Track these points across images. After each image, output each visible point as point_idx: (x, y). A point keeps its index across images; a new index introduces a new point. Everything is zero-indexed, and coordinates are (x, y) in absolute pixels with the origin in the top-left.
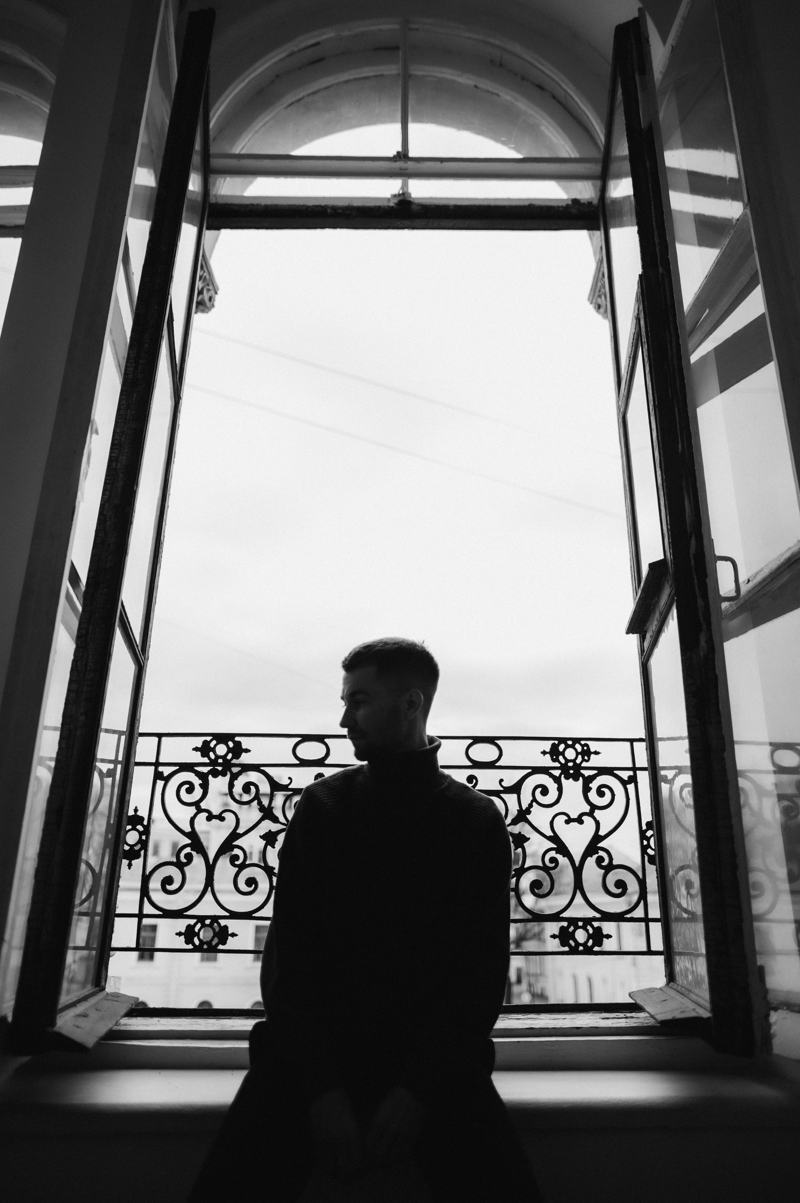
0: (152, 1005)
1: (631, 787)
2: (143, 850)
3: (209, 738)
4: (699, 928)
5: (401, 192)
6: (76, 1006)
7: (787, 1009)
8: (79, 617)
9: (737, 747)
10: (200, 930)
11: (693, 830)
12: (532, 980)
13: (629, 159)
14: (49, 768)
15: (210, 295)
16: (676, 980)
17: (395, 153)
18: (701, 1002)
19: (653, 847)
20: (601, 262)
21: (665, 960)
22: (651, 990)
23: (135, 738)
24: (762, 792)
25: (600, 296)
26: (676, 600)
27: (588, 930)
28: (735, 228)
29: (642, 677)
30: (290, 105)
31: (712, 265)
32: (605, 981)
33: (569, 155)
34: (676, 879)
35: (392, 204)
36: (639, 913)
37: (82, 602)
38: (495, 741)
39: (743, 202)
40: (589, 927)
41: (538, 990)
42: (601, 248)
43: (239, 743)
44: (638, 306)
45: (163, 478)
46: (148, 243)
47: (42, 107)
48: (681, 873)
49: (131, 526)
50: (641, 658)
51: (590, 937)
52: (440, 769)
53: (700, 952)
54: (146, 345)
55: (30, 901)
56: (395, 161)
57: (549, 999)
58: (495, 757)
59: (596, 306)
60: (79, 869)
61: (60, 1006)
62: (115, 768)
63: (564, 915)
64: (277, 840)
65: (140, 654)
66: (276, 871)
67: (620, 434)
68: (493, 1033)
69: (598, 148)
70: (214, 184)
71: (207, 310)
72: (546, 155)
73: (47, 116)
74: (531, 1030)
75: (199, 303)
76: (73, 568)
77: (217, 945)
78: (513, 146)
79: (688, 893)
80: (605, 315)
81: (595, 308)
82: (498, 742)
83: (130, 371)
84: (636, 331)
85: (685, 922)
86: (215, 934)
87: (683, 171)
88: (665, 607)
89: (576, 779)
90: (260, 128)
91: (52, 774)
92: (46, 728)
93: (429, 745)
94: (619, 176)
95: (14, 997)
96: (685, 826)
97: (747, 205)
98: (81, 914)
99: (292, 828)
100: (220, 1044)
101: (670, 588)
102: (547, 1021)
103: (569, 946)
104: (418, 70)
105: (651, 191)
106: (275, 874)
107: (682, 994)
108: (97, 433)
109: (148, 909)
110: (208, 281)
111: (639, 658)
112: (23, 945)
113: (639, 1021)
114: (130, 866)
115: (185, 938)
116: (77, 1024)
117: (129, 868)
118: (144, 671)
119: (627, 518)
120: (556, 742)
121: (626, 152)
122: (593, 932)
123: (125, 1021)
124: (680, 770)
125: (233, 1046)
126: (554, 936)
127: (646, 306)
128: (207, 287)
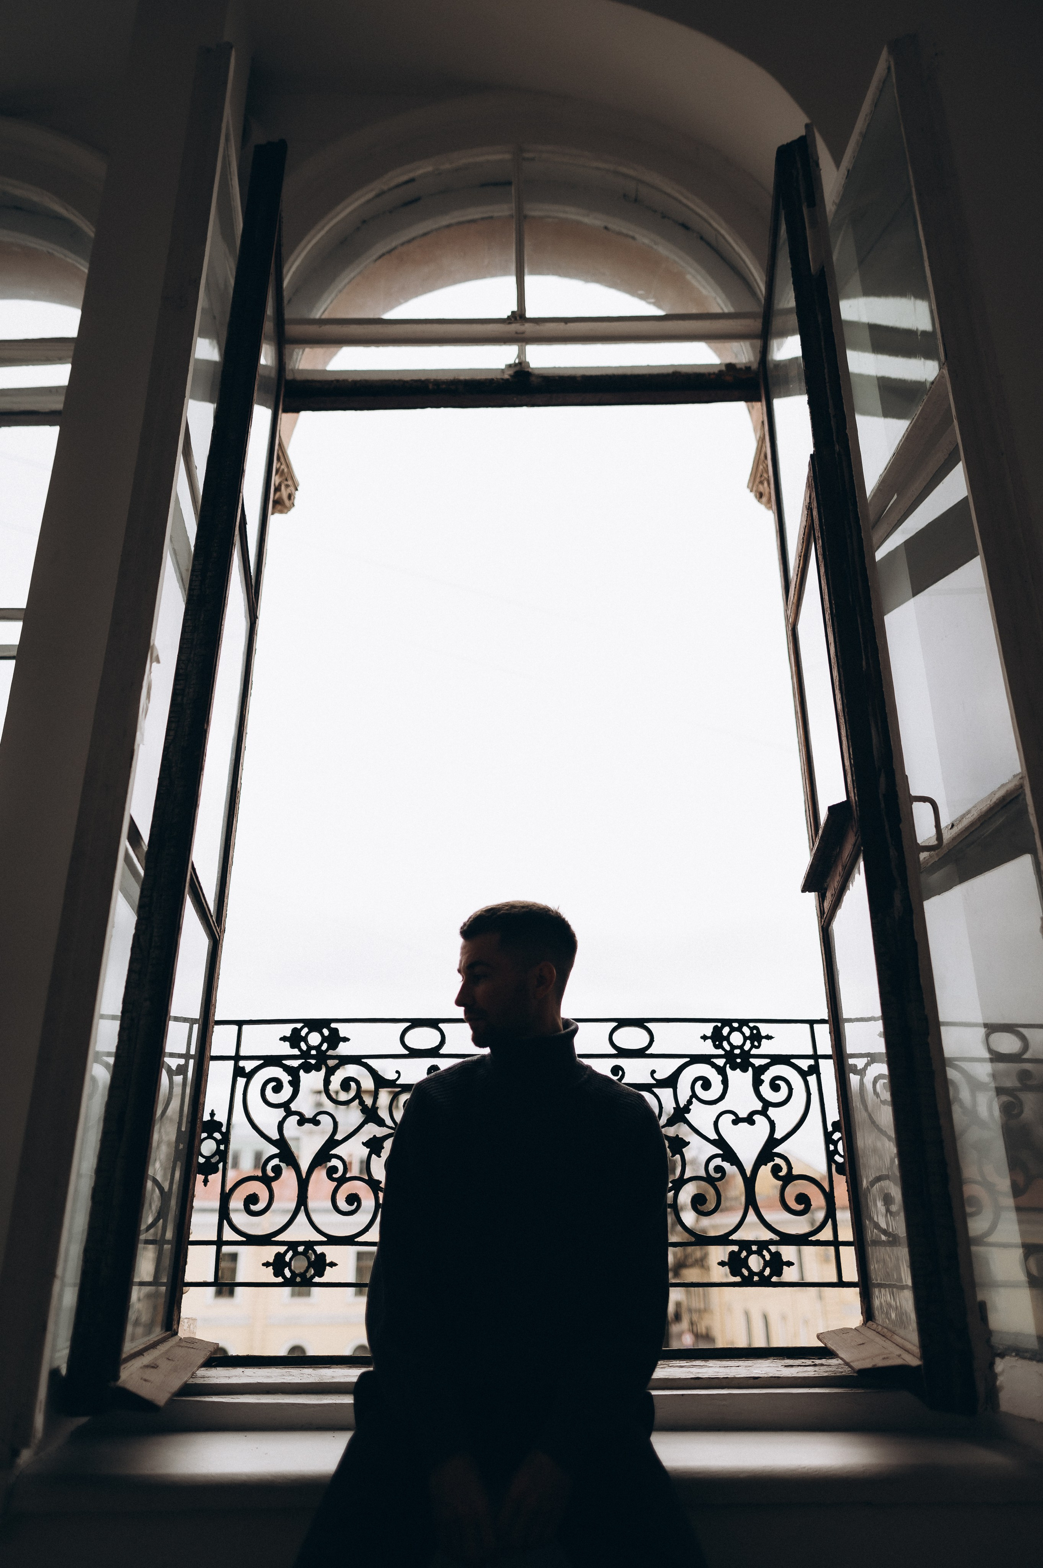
0: (233, 1351)
1: (812, 1079)
2: (222, 1163)
3: (299, 1026)
4: (903, 1253)
5: (517, 361)
6: (143, 1355)
7: (1017, 1355)
8: (141, 883)
9: (943, 1029)
10: (291, 1259)
11: (892, 1133)
12: (695, 1317)
13: (797, 313)
14: (106, 1065)
15: (290, 492)
16: (875, 1319)
17: (510, 314)
18: (909, 1346)
19: (842, 1153)
20: (761, 441)
21: (860, 1293)
22: (845, 1331)
23: (211, 1026)
24: (976, 1085)
25: (761, 483)
26: (863, 850)
27: (764, 1256)
28: (929, 393)
29: (822, 944)
30: (380, 257)
31: (901, 440)
32: (784, 1318)
33: (722, 309)
34: (871, 1193)
35: (506, 376)
36: (826, 1234)
37: (144, 866)
38: (645, 1024)
39: (939, 360)
40: (765, 1252)
41: (702, 1329)
42: (763, 422)
43: (336, 1030)
44: (810, 494)
45: (238, 713)
46: (213, 431)
47: (79, 266)
48: (877, 1185)
49: (202, 773)
50: (820, 922)
51: (766, 1264)
52: (577, 1058)
53: (904, 1283)
54: (215, 555)
55: (86, 1227)
56: (510, 323)
57: (716, 1342)
58: (645, 1044)
59: (757, 494)
60: (145, 1187)
61: (124, 1356)
62: (187, 1063)
63: (734, 1237)
64: (383, 1148)
65: (215, 925)
66: (382, 1185)
67: (790, 649)
68: (651, 1384)
69: (758, 299)
70: (291, 355)
71: (286, 511)
72: (694, 311)
73: (85, 277)
74: (697, 1380)
75: (276, 502)
76: (133, 824)
77: (313, 1277)
78: (653, 300)
79: (888, 1210)
80: (769, 505)
81: (756, 497)
82: (649, 1025)
83: (195, 586)
84: (807, 525)
85: (885, 1246)
86: (311, 1264)
87: (863, 324)
88: (849, 860)
89: (745, 1070)
90: (345, 286)
91: (111, 1072)
92: (102, 1017)
93: (564, 1030)
94: (784, 333)
95: (68, 1344)
96: (882, 1127)
97: (944, 364)
98: (147, 1242)
99: (401, 1132)
100: (318, 1399)
101: (856, 836)
102: (717, 1370)
103: (742, 1275)
104: (535, 210)
105: (823, 351)
106: (381, 1189)
107: (883, 1336)
108: (158, 661)
109: (229, 1235)
110: (286, 475)
111: (818, 921)
112: (78, 1281)
113: (831, 1369)
114: (206, 1182)
115: (273, 1269)
116: (145, 1377)
117: (205, 1185)
118: (220, 945)
119: (800, 752)
120: (719, 1025)
121: (792, 304)
122: (770, 1259)
123: (202, 1372)
124: (872, 1058)
125: (334, 1402)
126: (722, 1264)
127: (820, 492)
128: (286, 483)
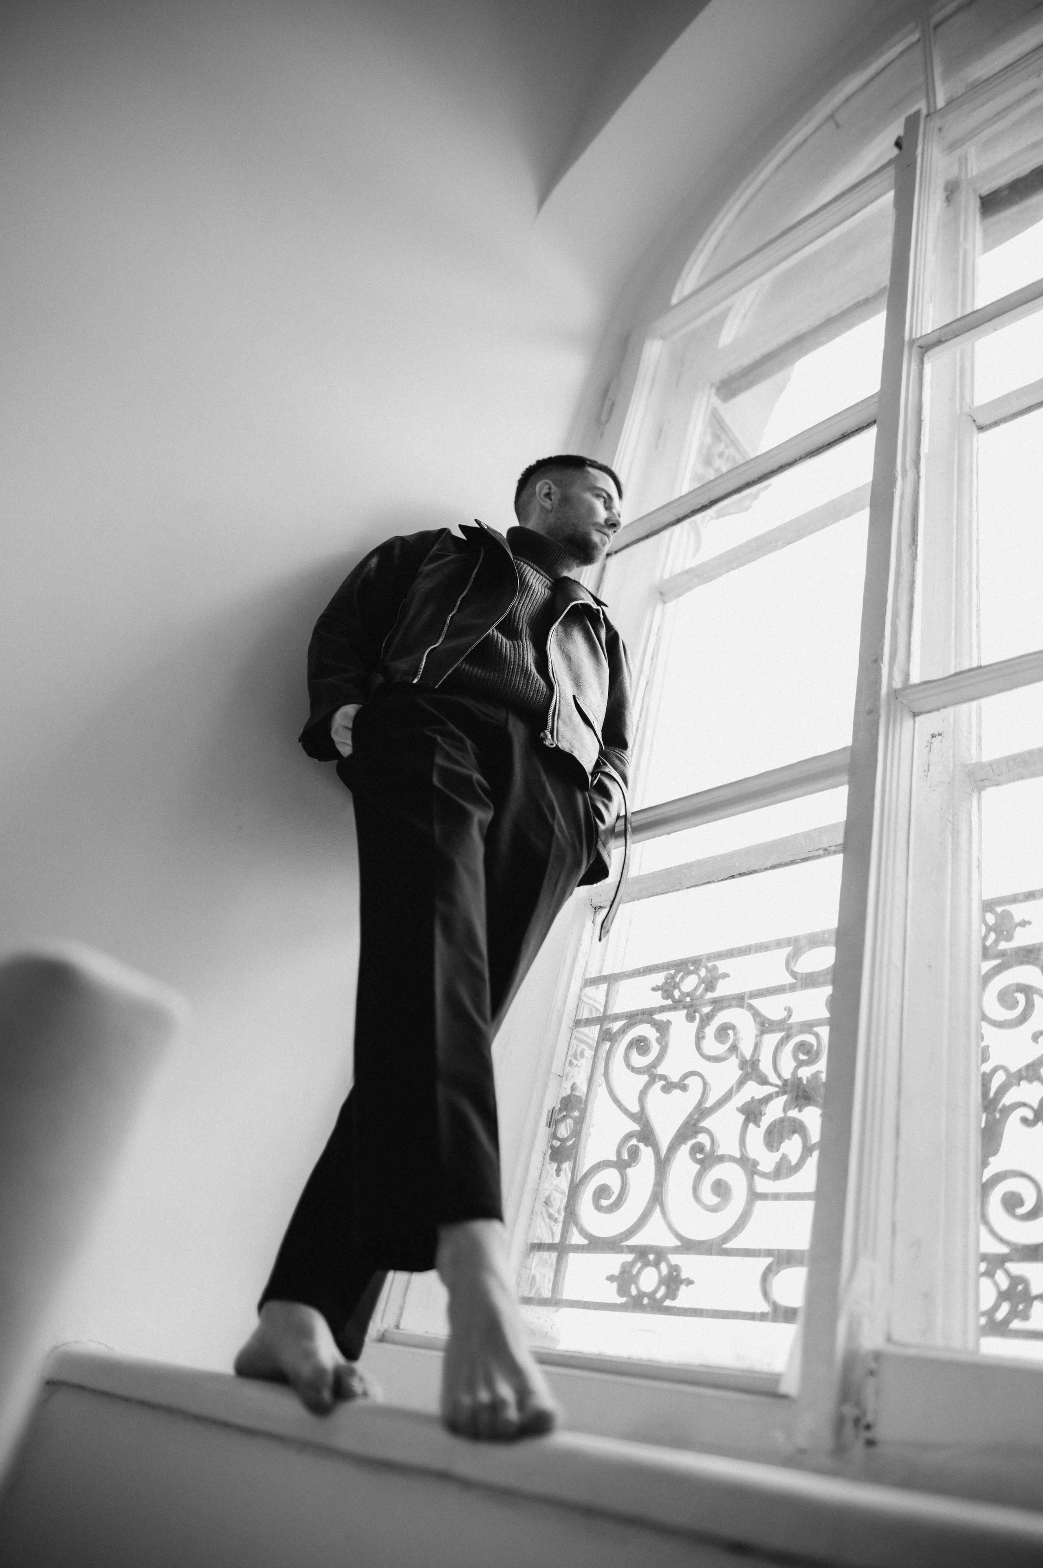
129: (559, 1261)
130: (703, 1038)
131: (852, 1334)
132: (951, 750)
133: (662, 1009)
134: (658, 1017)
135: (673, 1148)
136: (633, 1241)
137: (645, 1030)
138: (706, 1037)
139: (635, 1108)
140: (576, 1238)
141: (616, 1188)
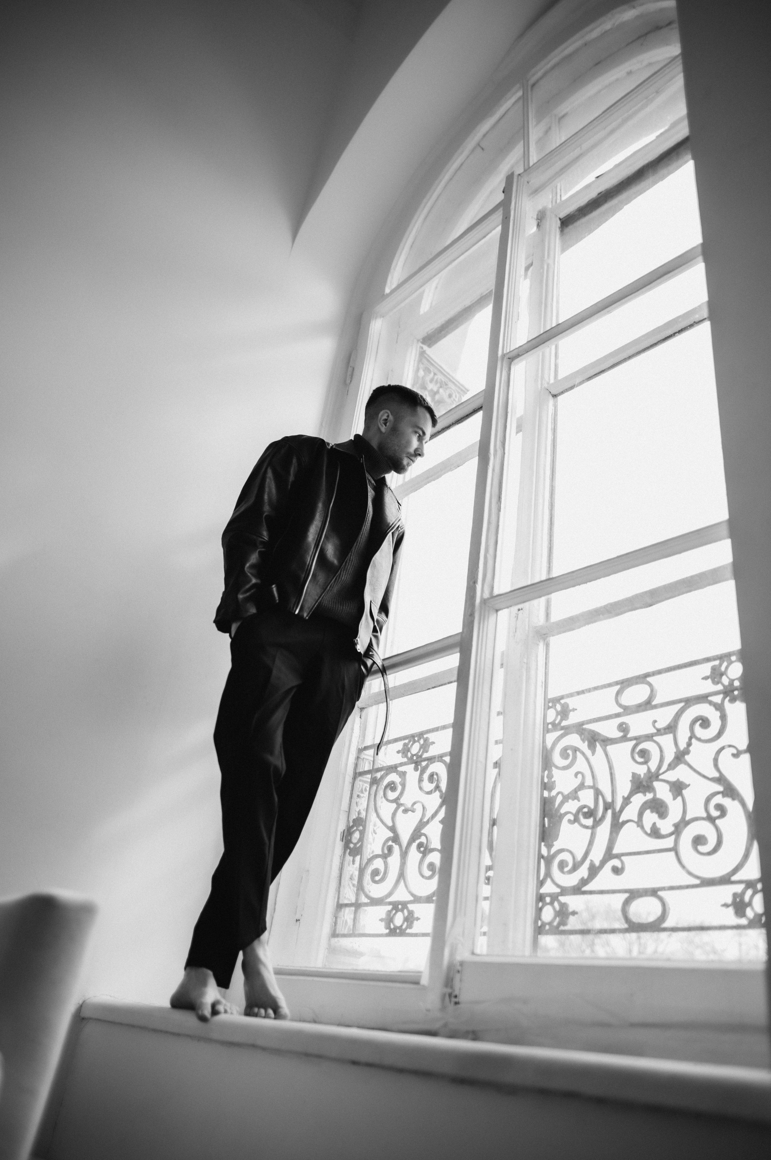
129: (356, 912)
130: (423, 781)
131: (452, 954)
132: (527, 619)
133: (402, 764)
134: (399, 769)
135: (409, 844)
136: (391, 899)
137: (393, 777)
138: (424, 780)
139: (390, 824)
140: (364, 900)
141: (382, 869)
